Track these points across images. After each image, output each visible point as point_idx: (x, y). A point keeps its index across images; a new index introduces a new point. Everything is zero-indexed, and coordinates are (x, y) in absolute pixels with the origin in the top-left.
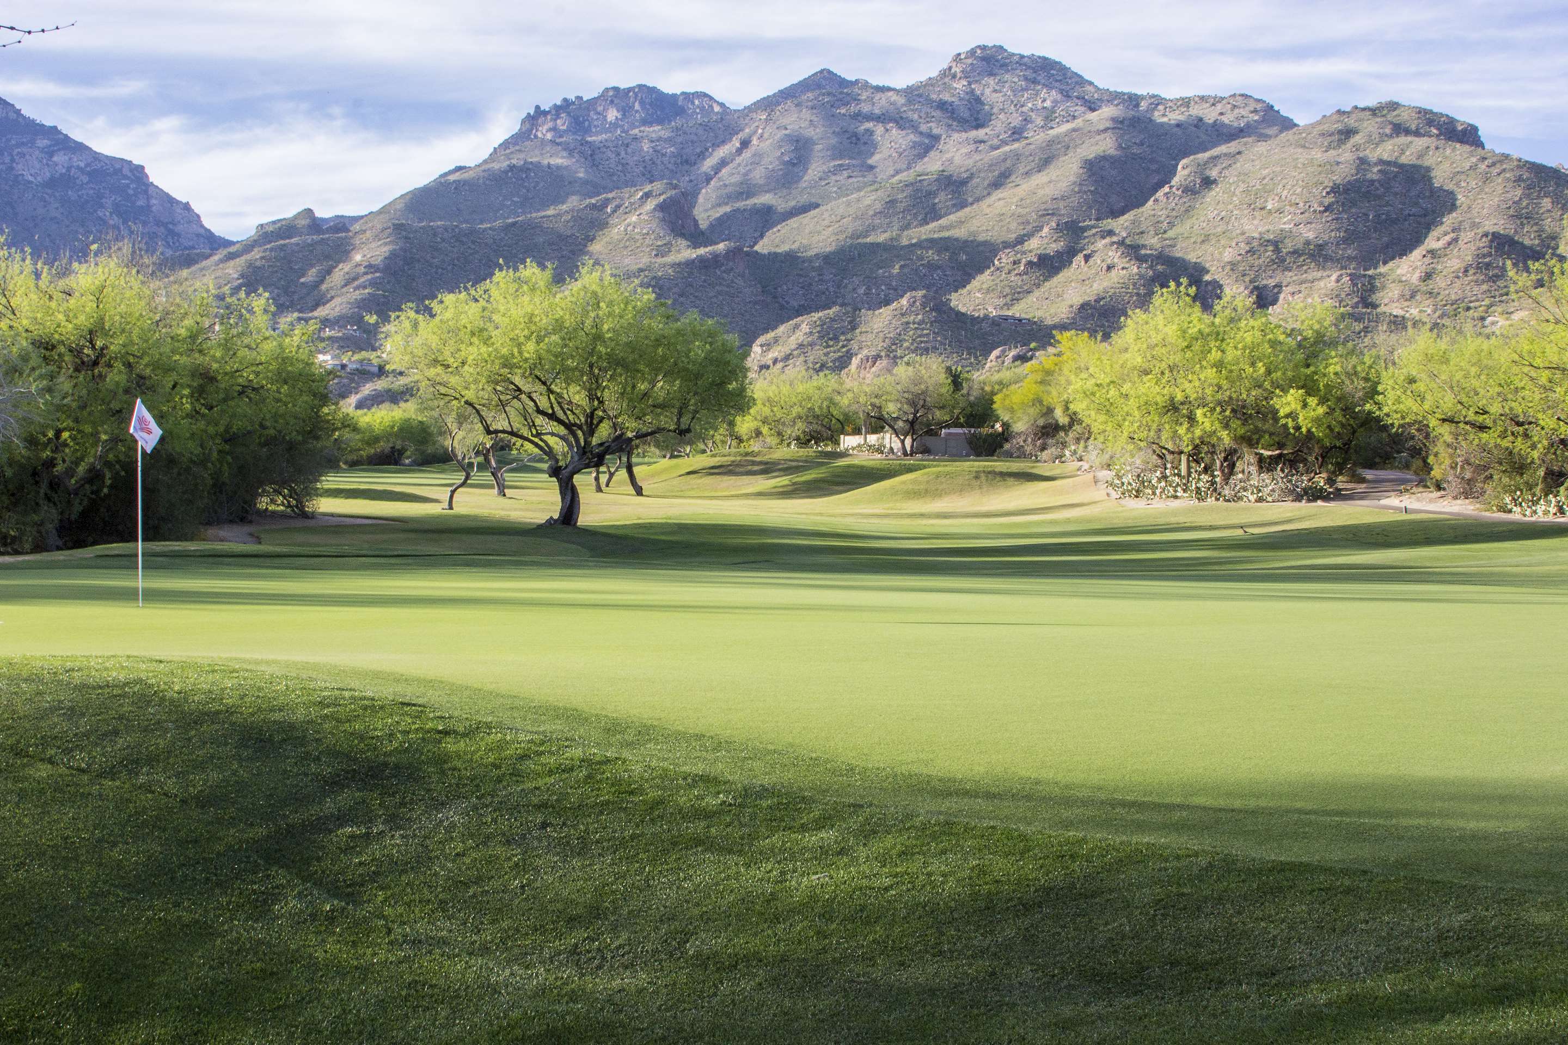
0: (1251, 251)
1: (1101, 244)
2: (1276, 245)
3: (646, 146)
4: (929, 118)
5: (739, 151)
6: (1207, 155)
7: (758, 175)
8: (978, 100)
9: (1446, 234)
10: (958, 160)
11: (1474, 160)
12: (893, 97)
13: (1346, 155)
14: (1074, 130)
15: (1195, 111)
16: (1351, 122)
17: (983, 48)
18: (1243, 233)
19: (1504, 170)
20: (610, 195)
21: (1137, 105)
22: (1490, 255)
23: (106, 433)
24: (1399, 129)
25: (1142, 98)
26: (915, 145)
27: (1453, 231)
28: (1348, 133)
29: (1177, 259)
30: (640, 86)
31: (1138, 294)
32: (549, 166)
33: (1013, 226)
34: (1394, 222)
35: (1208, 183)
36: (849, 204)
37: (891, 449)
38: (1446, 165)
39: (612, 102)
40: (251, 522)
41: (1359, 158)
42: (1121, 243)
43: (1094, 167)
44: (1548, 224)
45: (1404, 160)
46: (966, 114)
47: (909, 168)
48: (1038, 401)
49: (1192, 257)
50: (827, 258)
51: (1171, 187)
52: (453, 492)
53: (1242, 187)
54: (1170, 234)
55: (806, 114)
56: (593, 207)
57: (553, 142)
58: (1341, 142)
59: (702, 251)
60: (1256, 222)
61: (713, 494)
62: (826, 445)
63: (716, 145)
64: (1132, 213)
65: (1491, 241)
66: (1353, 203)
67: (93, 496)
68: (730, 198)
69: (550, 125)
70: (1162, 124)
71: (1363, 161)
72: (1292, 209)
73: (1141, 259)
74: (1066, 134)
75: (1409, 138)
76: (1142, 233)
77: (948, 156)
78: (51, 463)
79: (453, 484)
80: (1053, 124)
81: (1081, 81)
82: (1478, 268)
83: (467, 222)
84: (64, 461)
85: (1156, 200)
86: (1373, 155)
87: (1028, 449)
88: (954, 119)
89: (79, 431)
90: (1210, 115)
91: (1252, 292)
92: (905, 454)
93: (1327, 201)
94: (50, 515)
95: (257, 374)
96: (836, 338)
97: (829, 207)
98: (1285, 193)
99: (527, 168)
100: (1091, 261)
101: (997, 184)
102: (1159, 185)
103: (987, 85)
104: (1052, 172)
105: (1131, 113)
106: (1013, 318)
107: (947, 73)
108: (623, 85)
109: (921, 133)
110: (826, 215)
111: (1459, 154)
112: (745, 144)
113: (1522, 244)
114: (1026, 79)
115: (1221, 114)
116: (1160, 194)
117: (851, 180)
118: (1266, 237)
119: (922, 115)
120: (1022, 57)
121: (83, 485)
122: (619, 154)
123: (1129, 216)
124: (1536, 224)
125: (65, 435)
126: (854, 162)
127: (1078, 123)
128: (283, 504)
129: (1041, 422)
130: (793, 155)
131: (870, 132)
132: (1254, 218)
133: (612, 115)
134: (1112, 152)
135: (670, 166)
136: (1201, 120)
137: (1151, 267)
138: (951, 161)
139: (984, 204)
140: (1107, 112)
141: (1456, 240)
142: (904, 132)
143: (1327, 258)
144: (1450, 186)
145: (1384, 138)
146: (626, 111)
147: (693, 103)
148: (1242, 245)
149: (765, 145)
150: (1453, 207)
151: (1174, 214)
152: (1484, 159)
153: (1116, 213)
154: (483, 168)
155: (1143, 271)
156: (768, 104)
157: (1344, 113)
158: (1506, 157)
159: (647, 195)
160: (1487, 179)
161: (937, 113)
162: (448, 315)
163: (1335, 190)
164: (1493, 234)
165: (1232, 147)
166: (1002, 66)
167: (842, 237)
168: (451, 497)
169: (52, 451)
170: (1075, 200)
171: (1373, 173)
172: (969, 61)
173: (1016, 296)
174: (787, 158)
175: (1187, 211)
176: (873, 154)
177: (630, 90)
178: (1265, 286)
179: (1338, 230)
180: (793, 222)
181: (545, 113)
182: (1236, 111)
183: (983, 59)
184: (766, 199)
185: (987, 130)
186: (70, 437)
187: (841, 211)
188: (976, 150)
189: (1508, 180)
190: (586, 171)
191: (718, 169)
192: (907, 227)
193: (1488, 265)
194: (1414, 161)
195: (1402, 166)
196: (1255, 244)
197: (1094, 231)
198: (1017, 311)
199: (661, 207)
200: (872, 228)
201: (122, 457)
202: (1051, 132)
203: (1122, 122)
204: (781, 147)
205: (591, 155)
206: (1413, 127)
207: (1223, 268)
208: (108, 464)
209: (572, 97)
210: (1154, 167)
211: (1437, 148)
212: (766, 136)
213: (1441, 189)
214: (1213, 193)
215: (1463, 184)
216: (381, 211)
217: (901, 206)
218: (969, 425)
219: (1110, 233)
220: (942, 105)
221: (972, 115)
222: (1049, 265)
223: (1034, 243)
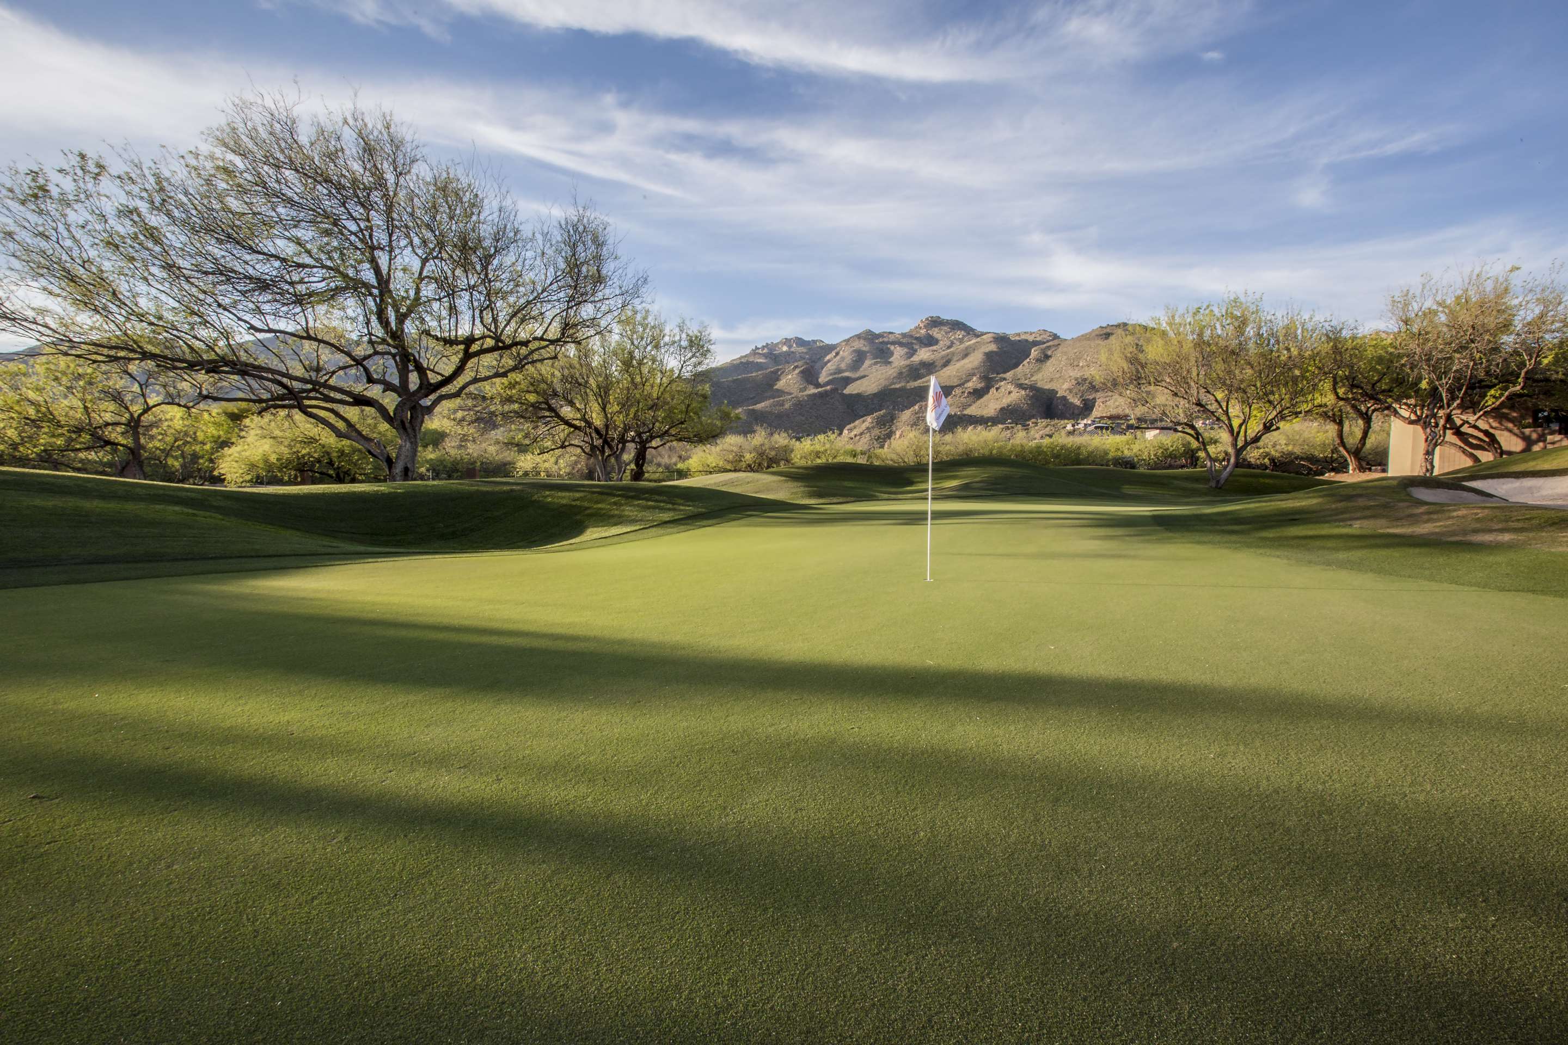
0: (1078, 384)
1: (1002, 384)
2: (1089, 381)
3: (797, 354)
4: (912, 343)
5: (835, 357)
6: (1040, 348)
7: (843, 366)
8: (931, 336)
10: (927, 357)
12: (897, 336)
15: (1023, 337)
16: (1108, 331)
17: (932, 318)
18: (1071, 377)
20: (780, 367)
21: (1000, 335)
25: (1000, 333)
26: (907, 353)
29: (1041, 388)
30: (797, 338)
31: (1027, 403)
32: (759, 363)
35: (1047, 357)
36: (882, 375)
39: (785, 343)
42: (1012, 383)
43: (989, 355)
46: (927, 341)
47: (906, 361)
49: (1049, 387)
50: (875, 395)
51: (1030, 360)
53: (1065, 357)
54: (1035, 378)
55: (862, 345)
56: (772, 372)
57: (760, 356)
58: (1107, 338)
59: (820, 390)
60: (1076, 372)
63: (826, 356)
64: (1014, 371)
68: (831, 374)
69: (760, 351)
70: (1013, 340)
73: (1025, 389)
74: (974, 344)
76: (1021, 379)
80: (964, 343)
81: (972, 328)
85: (1024, 365)
88: (922, 343)
90: (1031, 338)
91: (1082, 402)
96: (884, 425)
97: (873, 376)
100: (1000, 390)
101: (946, 364)
102: (1024, 359)
103: (935, 331)
104: (970, 359)
105: (1000, 338)
107: (918, 328)
108: (789, 338)
109: (910, 348)
110: (873, 379)
112: (837, 354)
114: (949, 327)
115: (1036, 337)
116: (1025, 362)
117: (882, 366)
118: (1083, 378)
119: (909, 342)
120: (947, 320)
123: (1012, 372)
126: (883, 360)
127: (976, 342)
130: (857, 358)
131: (889, 349)
133: (785, 347)
134: (994, 351)
136: (1027, 339)
137: (1030, 392)
138: (923, 357)
139: (941, 372)
140: (988, 338)
142: (903, 349)
146: (790, 347)
147: (817, 343)
148: (1072, 381)
149: (846, 355)
151: (1033, 370)
153: (1005, 372)
155: (1026, 393)
156: (845, 342)
159: (796, 367)
161: (915, 341)
165: (1050, 346)
166: (940, 324)
170: (984, 368)
172: (927, 323)
174: (855, 359)
175: (1039, 369)
176: (891, 357)
177: (792, 339)
178: (1089, 399)
180: (858, 382)
181: (759, 348)
182: (1041, 336)
183: (932, 322)
184: (847, 374)
185: (937, 346)
187: (879, 377)
188: (934, 353)
191: (827, 363)
196: (1079, 381)
197: (996, 379)
198: (966, 412)
199: (802, 372)
202: (965, 345)
203: (996, 341)
204: (852, 355)
207: (1065, 391)
209: (770, 343)
210: (1018, 355)
212: (846, 351)
214: (1051, 361)
219: (1005, 379)
220: (916, 338)
221: (930, 341)
222: (978, 394)
223: (970, 384)
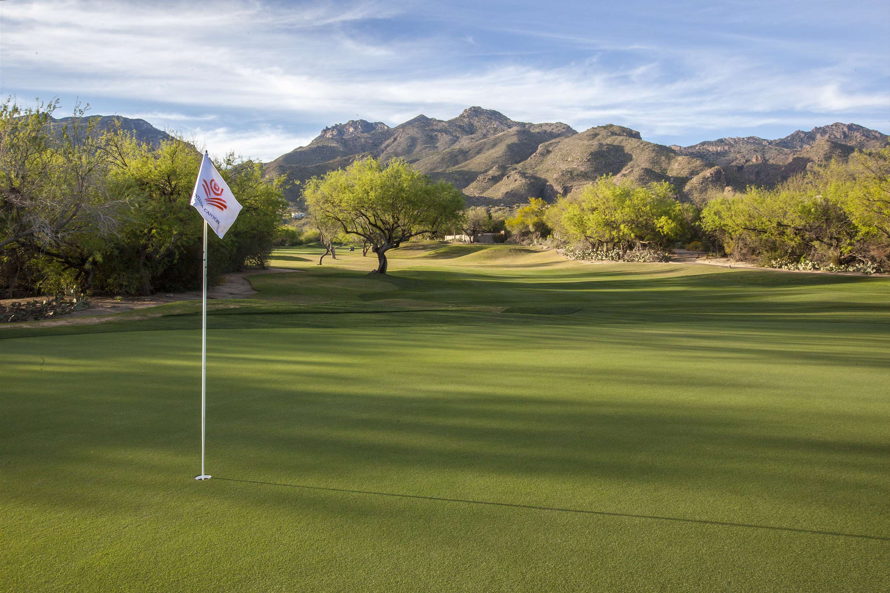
0: (563, 175)
1: (513, 172)
2: (571, 173)
3: (363, 140)
4: (456, 131)
5: (393, 142)
6: (548, 143)
7: (399, 150)
8: (472, 125)
9: (628, 169)
10: (465, 144)
11: (639, 143)
12: (444, 124)
13: (595, 142)
14: (504, 135)
15: (544, 128)
16: (597, 131)
17: (474, 107)
18: (560, 169)
19: (649, 147)
20: (351, 156)
21: (525, 126)
22: (644, 175)
23: (176, 230)
24: (613, 134)
25: (526, 124)
26: (451, 140)
27: (631, 168)
28: (596, 135)
29: (538, 177)
30: (361, 120)
31: (525, 189)
32: (331, 146)
33: (483, 167)
34: (611, 165)
35: (549, 152)
36: (429, 159)
37: (465, 240)
38: (629, 145)
39: (351, 125)
40: (242, 272)
41: (600, 143)
42: (519, 172)
43: (510, 147)
44: (664, 165)
45: (615, 144)
46: (468, 130)
47: (449, 147)
48: (523, 223)
49: (543, 177)
51: (536, 153)
52: (322, 258)
53: (560, 153)
54: (536, 169)
55: (416, 129)
56: (345, 160)
57: (332, 138)
58: (593, 138)
60: (564, 165)
61: (405, 257)
62: (440, 239)
63: (385, 140)
64: (523, 162)
65: (644, 171)
66: (597, 158)
67: (169, 264)
68: (390, 157)
69: (331, 133)
70: (533, 133)
71: (601, 145)
72: (577, 161)
73: (526, 178)
74: (501, 136)
75: (617, 137)
76: (526, 169)
77: (462, 143)
78: (145, 247)
79: (323, 254)
80: (496, 133)
81: (506, 119)
82: (640, 180)
83: (303, 165)
84: (153, 246)
85: (531, 158)
86: (604, 142)
87: (518, 240)
88: (464, 131)
89: (161, 229)
90: (549, 129)
91: (563, 188)
92: (471, 242)
93: (588, 158)
94: (146, 274)
95: (256, 201)
97: (423, 160)
98: (575, 155)
99: (323, 147)
100: (509, 178)
101: (478, 153)
102: (532, 153)
103: (475, 120)
104: (497, 149)
105: (523, 129)
106: (483, 197)
107: (462, 116)
108: (355, 120)
109: (453, 136)
110: (421, 163)
111: (634, 142)
112: (395, 139)
113: (655, 172)
114: (488, 118)
115: (553, 129)
116: (532, 156)
117: (430, 151)
118: (568, 170)
119: (454, 130)
120: (487, 110)
121: (163, 258)
122: (354, 143)
123: (522, 163)
124: (660, 165)
125: (154, 231)
126: (431, 145)
127: (505, 132)
128: (255, 263)
129: (524, 231)
130: (411, 143)
131: (437, 136)
132: (564, 164)
133: (351, 130)
134: (516, 142)
135: (370, 147)
136: (546, 131)
137: (529, 180)
138: (463, 145)
139: (474, 159)
140: (515, 128)
141: (632, 171)
142: (447, 136)
143: (588, 177)
144: (630, 153)
145: (608, 136)
146: (356, 128)
147: (378, 126)
148: (560, 173)
149: (402, 140)
150: (631, 159)
151: (537, 162)
152: (642, 143)
153: (518, 162)
154: (309, 147)
155: (527, 181)
156: (403, 126)
157: (595, 128)
158: (649, 143)
159: (363, 156)
160: (643, 150)
161: (459, 129)
162: (333, 180)
163: (591, 154)
164: (645, 168)
165: (557, 140)
166: (480, 113)
167: (427, 170)
168: (321, 260)
169: (146, 240)
170: (504, 158)
171: (605, 148)
172: (470, 112)
173: (484, 190)
174: (409, 144)
175: (541, 161)
176: (437, 143)
177: (357, 121)
178: (567, 187)
179: (592, 167)
181: (329, 129)
182: (558, 128)
183: (474, 111)
185: (475, 135)
186: (156, 232)
187: (426, 161)
188: (471, 142)
189: (650, 150)
190: (343, 149)
191: (386, 148)
192: (448, 167)
193: (643, 179)
194: (618, 144)
195: (614, 146)
196: (564, 172)
197: (510, 168)
198: (484, 195)
200: (437, 167)
201: (185, 243)
202: (496, 135)
203: (520, 132)
204: (407, 140)
205: (344, 143)
206: (618, 133)
207: (553, 180)
208: (177, 247)
209: (338, 124)
210: (531, 147)
211: (626, 140)
212: (402, 136)
213: (627, 153)
214: (550, 155)
215: (635, 152)
216: (275, 161)
217: (446, 160)
218: (494, 232)
219: (516, 169)
220: (460, 127)
221: (470, 130)
222: (495, 180)
223: (490, 172)
